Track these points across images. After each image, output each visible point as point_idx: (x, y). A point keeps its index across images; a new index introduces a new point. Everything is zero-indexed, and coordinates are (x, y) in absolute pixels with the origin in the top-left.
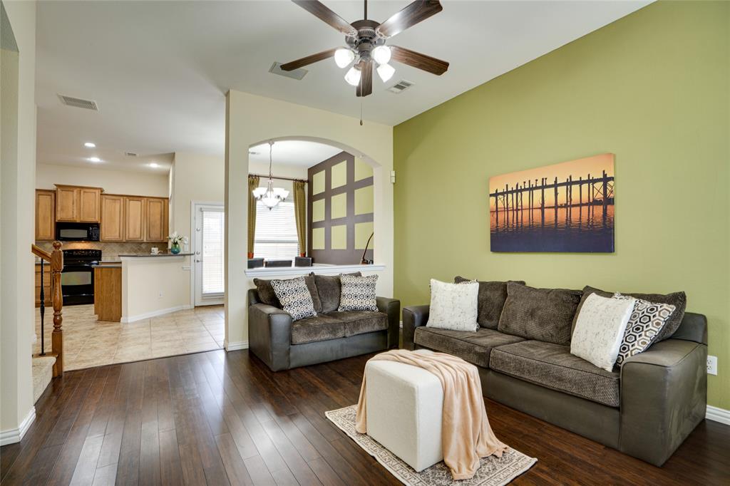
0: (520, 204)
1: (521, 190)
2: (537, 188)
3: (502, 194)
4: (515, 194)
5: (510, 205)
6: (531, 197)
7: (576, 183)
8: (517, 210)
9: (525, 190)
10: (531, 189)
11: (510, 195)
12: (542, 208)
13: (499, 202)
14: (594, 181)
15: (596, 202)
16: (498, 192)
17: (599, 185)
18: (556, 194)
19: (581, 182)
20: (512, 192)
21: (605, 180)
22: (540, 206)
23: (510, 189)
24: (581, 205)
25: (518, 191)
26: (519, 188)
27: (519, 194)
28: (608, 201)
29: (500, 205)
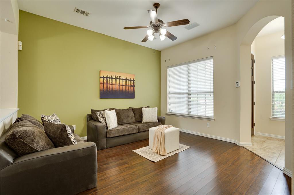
0: (112, 83)
1: (113, 78)
2: (118, 79)
3: (106, 78)
4: (110, 79)
5: (109, 82)
6: (116, 81)
7: (128, 80)
8: (111, 84)
9: (114, 78)
10: (116, 79)
11: (109, 79)
12: (119, 85)
13: (104, 80)
14: (132, 80)
15: (132, 86)
16: (104, 77)
17: (132, 82)
18: (123, 82)
19: (129, 80)
20: (110, 78)
21: (134, 81)
22: (118, 84)
23: (109, 77)
24: (129, 86)
25: (112, 78)
26: (112, 77)
27: (112, 79)
28: (134, 86)
29: (105, 81)
